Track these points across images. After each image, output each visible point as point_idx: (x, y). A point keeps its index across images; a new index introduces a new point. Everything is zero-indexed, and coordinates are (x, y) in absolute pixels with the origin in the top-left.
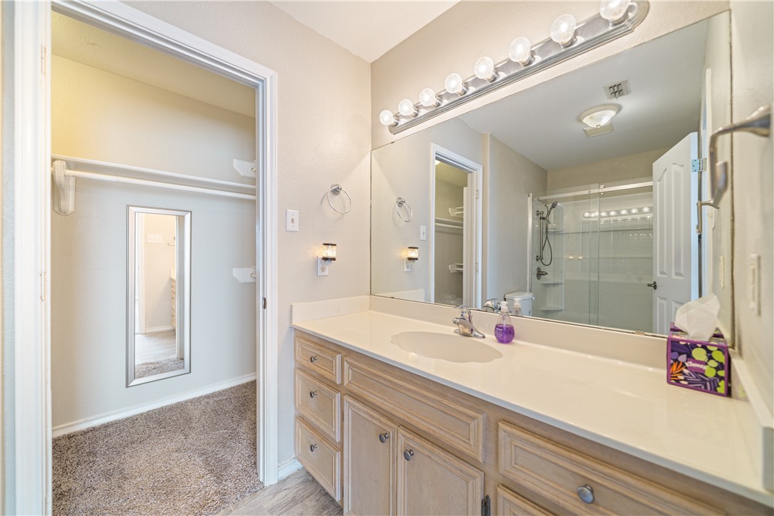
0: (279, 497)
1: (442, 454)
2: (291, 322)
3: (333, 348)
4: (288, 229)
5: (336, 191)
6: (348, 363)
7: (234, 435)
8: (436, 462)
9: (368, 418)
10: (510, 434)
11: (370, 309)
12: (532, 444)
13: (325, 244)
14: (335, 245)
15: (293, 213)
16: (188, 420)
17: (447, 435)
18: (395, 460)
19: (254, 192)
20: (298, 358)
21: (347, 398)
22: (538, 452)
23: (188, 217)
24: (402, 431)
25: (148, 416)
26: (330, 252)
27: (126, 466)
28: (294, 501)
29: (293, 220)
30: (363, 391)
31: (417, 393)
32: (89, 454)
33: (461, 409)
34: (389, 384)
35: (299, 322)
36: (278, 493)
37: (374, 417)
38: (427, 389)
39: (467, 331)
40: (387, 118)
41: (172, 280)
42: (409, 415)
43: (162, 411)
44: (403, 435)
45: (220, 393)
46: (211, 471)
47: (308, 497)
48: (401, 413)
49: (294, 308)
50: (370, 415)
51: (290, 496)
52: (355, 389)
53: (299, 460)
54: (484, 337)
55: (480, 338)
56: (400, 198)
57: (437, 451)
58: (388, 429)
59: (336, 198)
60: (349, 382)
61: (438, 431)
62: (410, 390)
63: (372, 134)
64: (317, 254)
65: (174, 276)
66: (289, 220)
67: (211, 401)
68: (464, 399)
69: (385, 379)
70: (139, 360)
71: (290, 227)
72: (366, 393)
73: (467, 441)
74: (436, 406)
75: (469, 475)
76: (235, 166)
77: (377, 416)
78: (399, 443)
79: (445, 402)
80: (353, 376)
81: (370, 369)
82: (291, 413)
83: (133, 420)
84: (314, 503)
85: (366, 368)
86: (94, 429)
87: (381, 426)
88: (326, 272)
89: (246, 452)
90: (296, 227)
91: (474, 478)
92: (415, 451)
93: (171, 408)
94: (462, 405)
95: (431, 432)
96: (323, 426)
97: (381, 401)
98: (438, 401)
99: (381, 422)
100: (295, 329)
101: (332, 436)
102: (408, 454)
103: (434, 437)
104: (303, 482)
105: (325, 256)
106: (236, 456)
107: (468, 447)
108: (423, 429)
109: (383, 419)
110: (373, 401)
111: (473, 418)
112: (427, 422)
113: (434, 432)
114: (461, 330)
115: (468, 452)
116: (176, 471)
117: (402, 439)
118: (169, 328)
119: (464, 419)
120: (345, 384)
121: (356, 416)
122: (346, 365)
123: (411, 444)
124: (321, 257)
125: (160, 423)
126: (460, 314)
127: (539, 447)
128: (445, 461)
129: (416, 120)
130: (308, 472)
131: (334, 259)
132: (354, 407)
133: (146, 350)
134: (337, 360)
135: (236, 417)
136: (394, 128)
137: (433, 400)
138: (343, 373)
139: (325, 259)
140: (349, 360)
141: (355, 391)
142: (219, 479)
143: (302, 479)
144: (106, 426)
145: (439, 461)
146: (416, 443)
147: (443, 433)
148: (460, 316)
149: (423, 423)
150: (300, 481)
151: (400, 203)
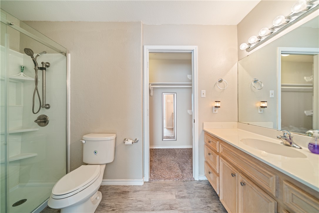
0: (198, 185)
1: (257, 188)
2: (203, 128)
3: (216, 139)
4: (202, 97)
5: (221, 81)
6: (221, 145)
7: (187, 162)
8: (254, 190)
9: (228, 166)
10: (289, 187)
11: (237, 128)
12: (301, 195)
13: (215, 101)
14: (220, 102)
15: (204, 91)
16: (176, 154)
17: (259, 181)
18: (238, 185)
19: (191, 85)
20: (205, 141)
21: (221, 158)
22: (305, 200)
23: (175, 94)
24: (240, 174)
25: (167, 149)
26: (218, 104)
27: (162, 160)
28: (203, 188)
29: (203, 94)
30: (226, 156)
31: (247, 161)
32: (155, 154)
33: (265, 171)
34: (235, 155)
35: (206, 129)
36: (198, 183)
37: (230, 167)
38: (251, 160)
39: (289, 144)
40: (244, 46)
41: (173, 113)
42: (244, 169)
43: (170, 149)
44: (241, 176)
45: (184, 149)
46: (180, 169)
47: (208, 189)
48: (240, 167)
49: (204, 124)
50: (229, 166)
51: (202, 186)
52: (224, 155)
53: (206, 176)
54: (301, 148)
55: (298, 148)
56: (255, 79)
57: (254, 186)
58: (235, 172)
59: (221, 84)
60: (222, 152)
61: (255, 178)
62: (244, 159)
63: (238, 54)
64: (213, 105)
65: (173, 112)
66: (202, 94)
67: (182, 151)
68: (268, 167)
69: (234, 153)
70: (165, 135)
71: (202, 96)
72: (227, 157)
73: (268, 185)
74: (254, 167)
75: (269, 200)
76: (188, 77)
77: (231, 166)
78: (239, 179)
79: (258, 166)
80: (223, 150)
81: (229, 148)
82: (203, 160)
83: (164, 149)
84: (210, 192)
85: (227, 147)
86: (156, 149)
87: (233, 170)
88: (217, 112)
89: (190, 168)
90: (204, 96)
91: (271, 202)
92: (246, 184)
93: (172, 149)
94: (266, 170)
95: (252, 178)
96: (213, 166)
97: (233, 161)
98: (255, 165)
99: (233, 169)
100: (205, 131)
101: (216, 170)
102: (243, 184)
103: (253, 180)
104: (207, 184)
105: (216, 106)
106: (187, 167)
107: (269, 188)
108: (249, 175)
109: (233, 168)
110: (229, 160)
111: (271, 176)
112: (251, 173)
113: (254, 178)
114: (284, 142)
115: (268, 190)
116: (172, 165)
117: (240, 178)
118: (172, 128)
119: (267, 175)
120: (220, 152)
121: (224, 165)
122: (220, 146)
123: (244, 180)
124: (214, 106)
125: (169, 152)
126: (283, 134)
127: (305, 197)
128: (258, 191)
129: (259, 42)
130: (209, 182)
131: (219, 107)
132: (223, 161)
133: (166, 133)
134: (217, 143)
135: (188, 157)
136: (248, 50)
137: (253, 165)
138: (219, 148)
139: (216, 107)
140: (222, 144)
141: (223, 155)
142: (182, 172)
143: (207, 183)
144: (159, 149)
145: (255, 190)
146: (245, 180)
147: (257, 179)
148: (282, 135)
149: (249, 173)
150: (206, 183)
151: (255, 81)
